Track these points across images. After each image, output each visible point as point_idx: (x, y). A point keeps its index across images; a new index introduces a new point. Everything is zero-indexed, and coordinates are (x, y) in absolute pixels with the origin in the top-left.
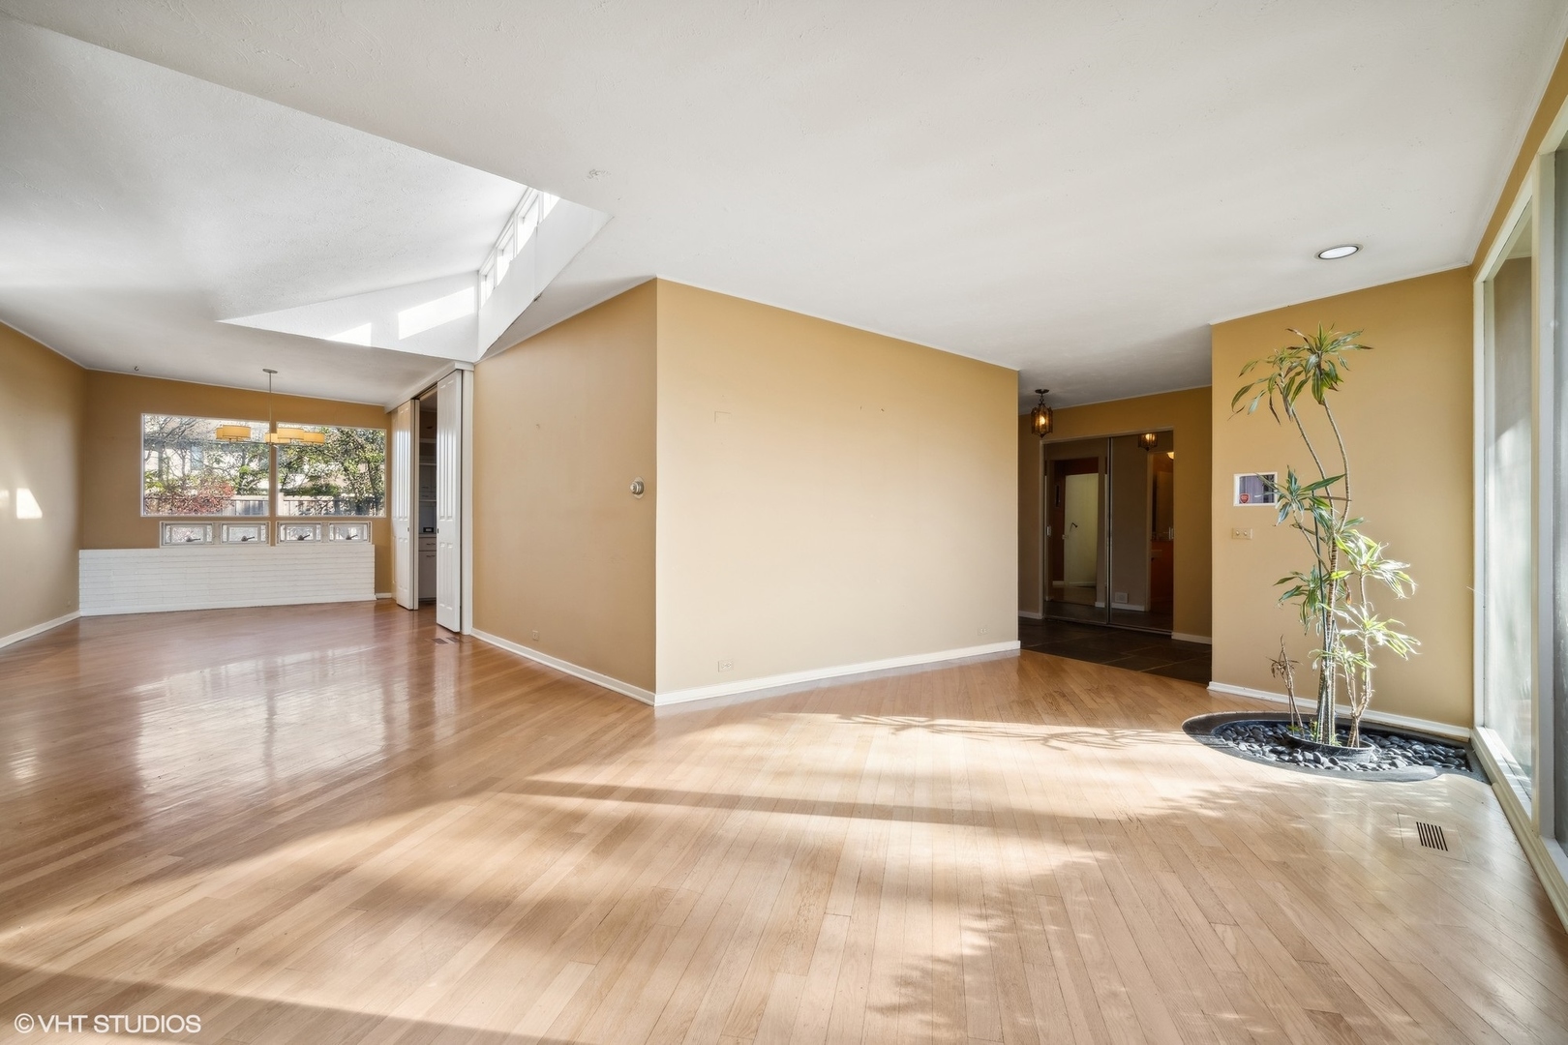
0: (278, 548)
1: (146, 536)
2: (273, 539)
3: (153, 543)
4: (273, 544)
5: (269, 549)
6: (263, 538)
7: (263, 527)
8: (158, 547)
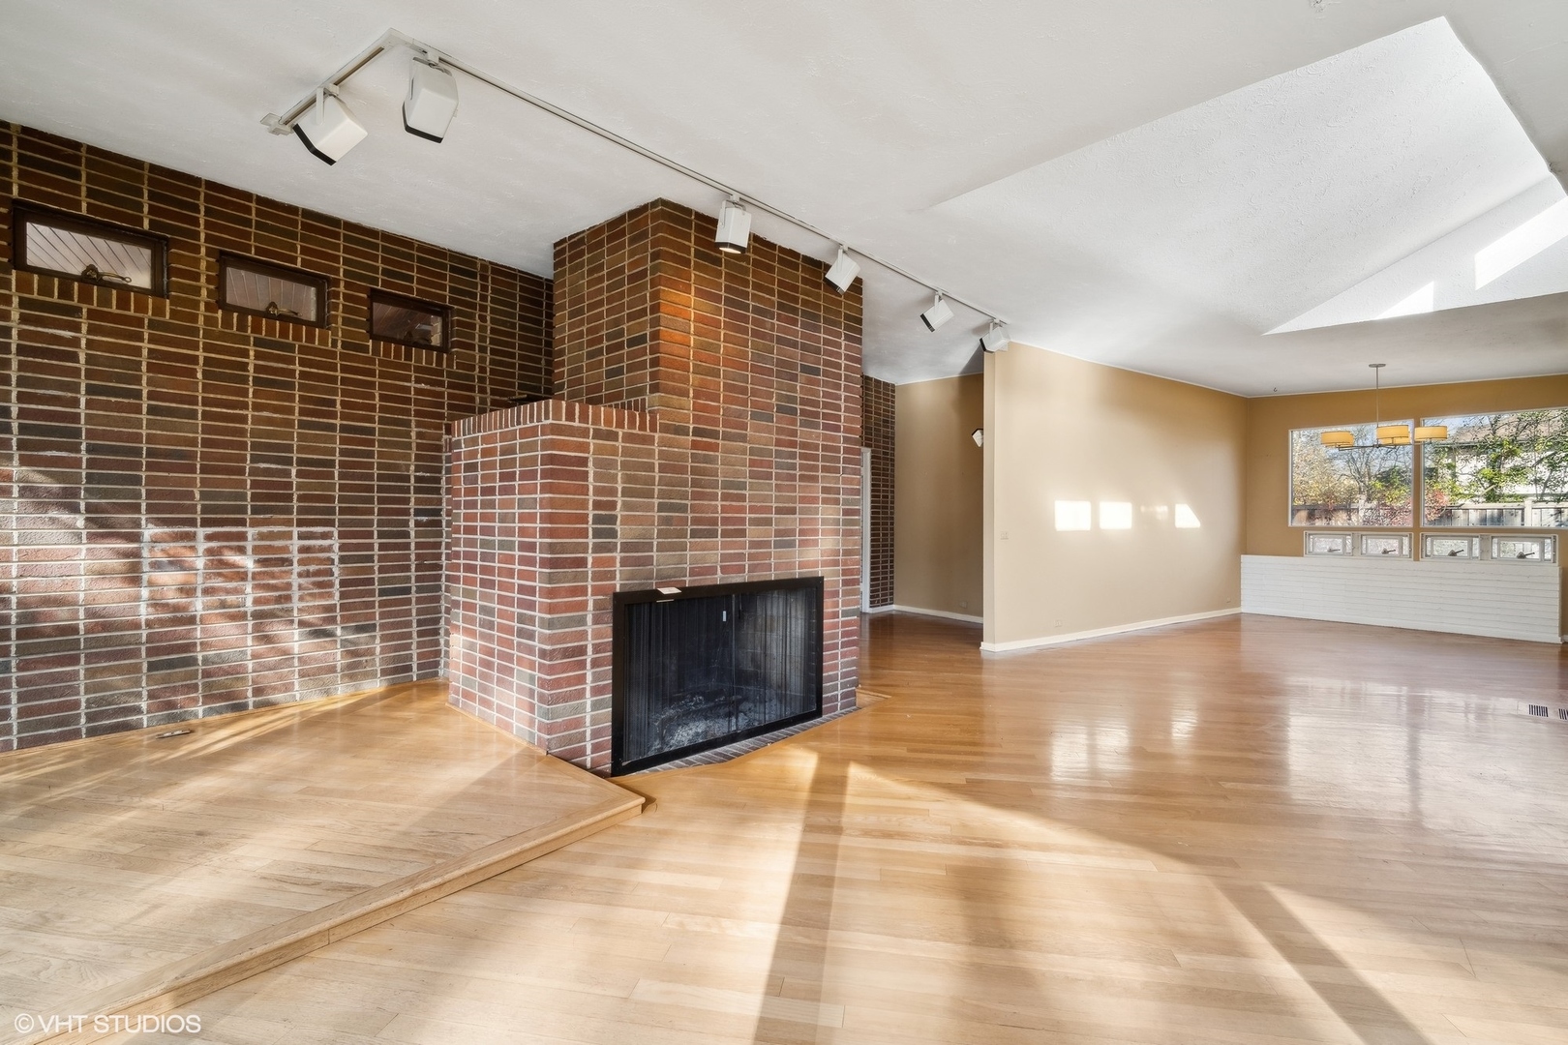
0: (1424, 563)
1: (1293, 546)
2: (1418, 553)
3: (1297, 551)
4: (1417, 559)
5: (1412, 564)
6: (1406, 551)
7: (1406, 541)
8: (1302, 556)
